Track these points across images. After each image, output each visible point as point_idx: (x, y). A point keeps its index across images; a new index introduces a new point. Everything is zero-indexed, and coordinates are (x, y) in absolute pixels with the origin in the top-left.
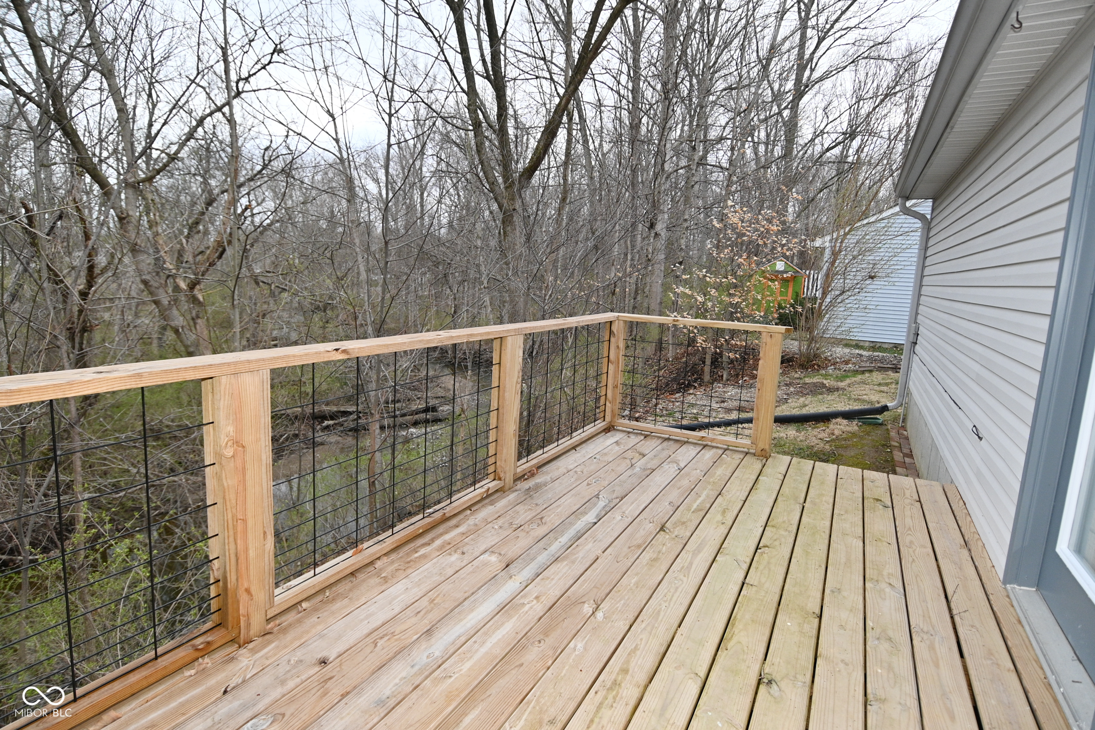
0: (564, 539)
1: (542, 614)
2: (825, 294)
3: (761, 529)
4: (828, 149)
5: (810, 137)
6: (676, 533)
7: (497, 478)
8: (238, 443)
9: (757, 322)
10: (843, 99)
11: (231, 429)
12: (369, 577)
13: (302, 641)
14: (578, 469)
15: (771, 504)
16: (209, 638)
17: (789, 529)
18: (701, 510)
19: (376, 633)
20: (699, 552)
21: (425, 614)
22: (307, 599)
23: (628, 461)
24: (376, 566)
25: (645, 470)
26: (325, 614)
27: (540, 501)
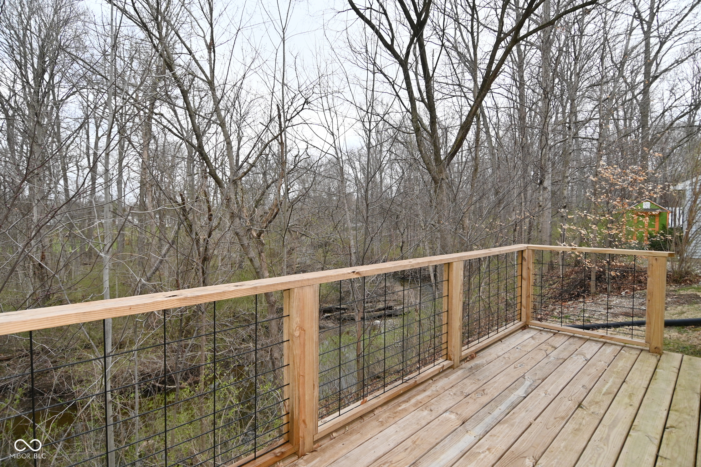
0: (503, 407)
1: (494, 462)
2: (690, 225)
3: (665, 413)
4: (678, 118)
5: (661, 111)
6: (592, 410)
7: (448, 358)
8: (302, 329)
9: (633, 248)
10: (686, 81)
11: (298, 319)
12: (372, 420)
13: (335, 459)
14: (506, 356)
15: (671, 392)
16: (283, 449)
17: (692, 413)
18: (610, 393)
19: (380, 461)
20: (615, 426)
21: (411, 451)
22: (336, 431)
23: (544, 352)
24: (375, 413)
25: (558, 359)
26: (347, 442)
27: (481, 377)
